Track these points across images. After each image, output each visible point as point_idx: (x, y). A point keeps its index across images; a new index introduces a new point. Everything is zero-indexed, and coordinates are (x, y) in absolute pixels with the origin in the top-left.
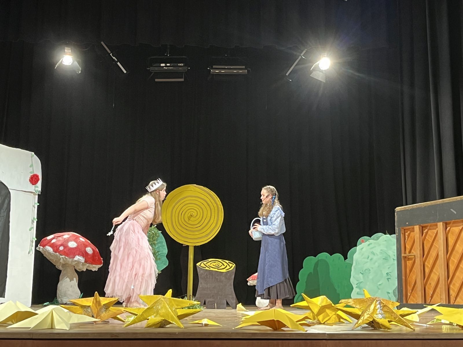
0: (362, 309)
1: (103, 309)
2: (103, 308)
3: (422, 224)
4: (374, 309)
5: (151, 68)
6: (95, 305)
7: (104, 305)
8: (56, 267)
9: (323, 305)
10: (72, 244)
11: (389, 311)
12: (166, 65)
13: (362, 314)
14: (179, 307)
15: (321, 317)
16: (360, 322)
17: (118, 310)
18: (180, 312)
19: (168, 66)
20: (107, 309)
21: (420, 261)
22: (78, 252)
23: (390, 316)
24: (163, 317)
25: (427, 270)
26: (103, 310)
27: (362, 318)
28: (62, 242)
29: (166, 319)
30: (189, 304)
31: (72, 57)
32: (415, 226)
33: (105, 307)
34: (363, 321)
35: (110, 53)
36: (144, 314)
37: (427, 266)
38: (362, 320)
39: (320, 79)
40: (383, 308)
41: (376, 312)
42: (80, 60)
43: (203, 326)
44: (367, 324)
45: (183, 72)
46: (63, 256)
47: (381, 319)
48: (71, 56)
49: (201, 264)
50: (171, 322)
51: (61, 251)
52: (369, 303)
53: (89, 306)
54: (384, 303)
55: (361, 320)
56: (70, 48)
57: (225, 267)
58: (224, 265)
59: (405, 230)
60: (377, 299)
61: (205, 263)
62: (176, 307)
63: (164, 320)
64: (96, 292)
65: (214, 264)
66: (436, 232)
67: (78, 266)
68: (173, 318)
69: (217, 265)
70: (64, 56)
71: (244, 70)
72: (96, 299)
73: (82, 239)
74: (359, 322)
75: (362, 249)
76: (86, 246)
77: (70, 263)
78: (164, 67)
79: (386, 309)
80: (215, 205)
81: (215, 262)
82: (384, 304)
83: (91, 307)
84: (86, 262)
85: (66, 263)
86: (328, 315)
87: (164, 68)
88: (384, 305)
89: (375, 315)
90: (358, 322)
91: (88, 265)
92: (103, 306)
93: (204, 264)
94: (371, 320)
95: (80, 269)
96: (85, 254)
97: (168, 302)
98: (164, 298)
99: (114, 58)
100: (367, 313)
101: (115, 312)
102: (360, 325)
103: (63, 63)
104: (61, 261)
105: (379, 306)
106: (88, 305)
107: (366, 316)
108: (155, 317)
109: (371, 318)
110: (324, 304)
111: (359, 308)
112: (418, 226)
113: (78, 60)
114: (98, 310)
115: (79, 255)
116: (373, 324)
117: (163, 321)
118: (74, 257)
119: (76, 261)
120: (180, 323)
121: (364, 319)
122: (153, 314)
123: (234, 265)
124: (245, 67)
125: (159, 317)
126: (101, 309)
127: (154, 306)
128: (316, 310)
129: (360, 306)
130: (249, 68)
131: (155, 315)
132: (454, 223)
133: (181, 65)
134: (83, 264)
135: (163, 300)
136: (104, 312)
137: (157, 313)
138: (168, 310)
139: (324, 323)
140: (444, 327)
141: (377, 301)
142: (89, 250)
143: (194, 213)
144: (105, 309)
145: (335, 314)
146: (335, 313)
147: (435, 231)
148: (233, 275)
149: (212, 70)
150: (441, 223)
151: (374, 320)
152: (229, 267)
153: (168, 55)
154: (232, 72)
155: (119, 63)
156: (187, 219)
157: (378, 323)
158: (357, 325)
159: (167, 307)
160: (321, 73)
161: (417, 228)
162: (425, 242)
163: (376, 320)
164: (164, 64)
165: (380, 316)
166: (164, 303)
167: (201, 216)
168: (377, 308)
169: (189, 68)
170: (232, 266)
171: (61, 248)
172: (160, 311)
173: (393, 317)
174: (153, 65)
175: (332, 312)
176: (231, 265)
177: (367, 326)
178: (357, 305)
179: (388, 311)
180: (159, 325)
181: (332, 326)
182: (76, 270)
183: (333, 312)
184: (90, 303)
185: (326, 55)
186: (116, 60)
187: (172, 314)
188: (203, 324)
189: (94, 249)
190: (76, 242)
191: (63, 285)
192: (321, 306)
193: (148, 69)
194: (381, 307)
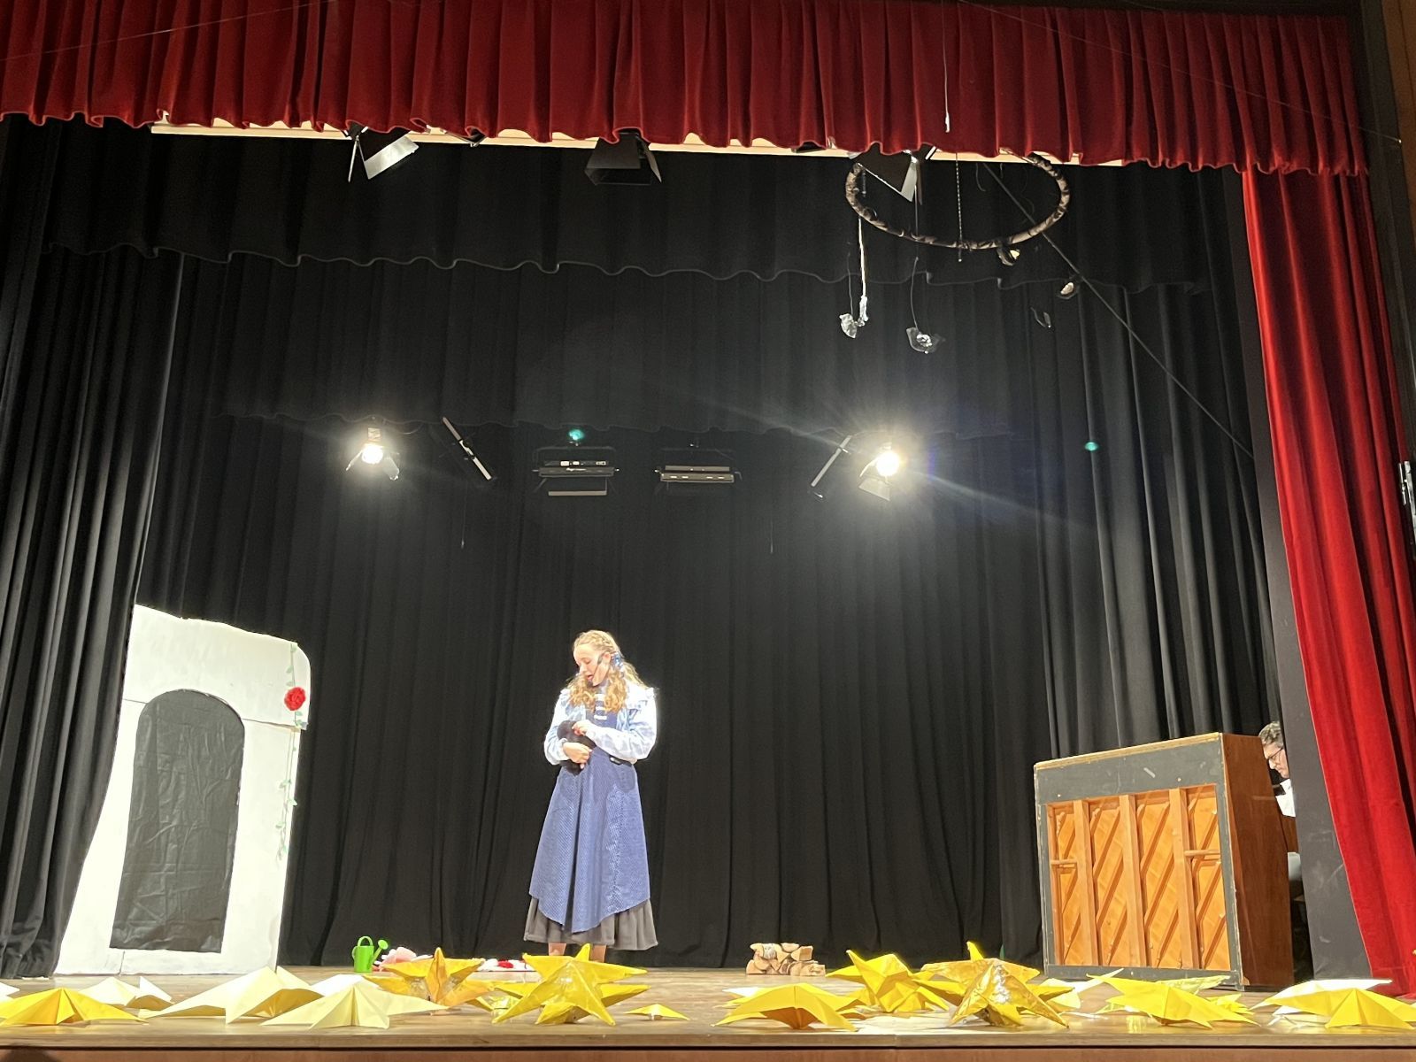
2: (451, 983)
3: (1088, 798)
4: (991, 985)
5: (542, 471)
6: (435, 976)
7: (452, 975)
9: (890, 974)
12: (573, 463)
13: (965, 994)
14: (605, 981)
15: (885, 1000)
16: (962, 1012)
17: (479, 986)
18: (608, 991)
19: (576, 466)
20: (457, 983)
21: (1088, 876)
23: (1020, 997)
24: (574, 1002)
25: (1102, 895)
26: (449, 986)
27: (966, 1002)
29: (578, 1005)
30: (623, 974)
31: (382, 447)
32: (1075, 802)
33: (454, 979)
34: (968, 1008)
35: (459, 441)
36: (535, 995)
37: (1103, 887)
38: (966, 1007)
39: (879, 494)
40: (1007, 981)
41: (993, 990)
42: (399, 453)
43: (650, 1020)
44: (975, 1014)
45: (605, 478)
47: (1003, 1004)
48: (381, 445)
50: (590, 1012)
52: (979, 971)
53: (423, 978)
56: (378, 430)
59: (1054, 809)
60: (995, 964)
62: (599, 980)
63: (574, 1008)
64: (438, 949)
66: (1116, 815)
68: (593, 1005)
70: (366, 445)
71: (727, 475)
72: (438, 962)
74: (960, 1012)
78: (567, 467)
79: (1013, 985)
82: (1007, 973)
83: (425, 981)
86: (899, 995)
87: (568, 469)
88: (1008, 976)
89: (991, 997)
90: (958, 1010)
92: (450, 978)
94: (984, 1006)
97: (582, 971)
98: (574, 962)
99: (467, 449)
100: (975, 992)
101: (473, 990)
102: (960, 1016)
103: (364, 460)
105: (998, 978)
106: (420, 975)
107: (974, 999)
108: (557, 1001)
109: (984, 1002)
110: (892, 971)
111: (961, 982)
112: (1080, 802)
113: (393, 453)
114: (440, 986)
116: (988, 1015)
117: (572, 1009)
120: (606, 1014)
121: (970, 1005)
122: (553, 996)
124: (730, 469)
125: (566, 1001)
126: (446, 983)
127: (555, 979)
128: (876, 985)
129: (961, 978)
130: (738, 471)
131: (557, 996)
132: (1152, 796)
133: (601, 463)
135: (573, 966)
136: (452, 991)
137: (562, 993)
138: (584, 988)
139: (892, 1012)
140: (1130, 1019)
141: (995, 967)
144: (454, 984)
145: (914, 993)
146: (912, 991)
147: (1115, 812)
149: (663, 475)
150: (1127, 796)
151: (989, 1006)
153: (577, 446)
154: (703, 478)
155: (476, 460)
157: (997, 1013)
158: (956, 1017)
159: (582, 980)
160: (880, 483)
161: (1078, 805)
162: (1095, 836)
163: (994, 1007)
164: (568, 462)
165: (1001, 998)
166: (575, 973)
168: (995, 982)
169: (618, 470)
172: (567, 990)
173: (1026, 1001)
174: (546, 463)
175: (907, 988)
177: (977, 1018)
178: (956, 976)
179: (1017, 987)
180: (564, 1019)
181: (908, 1018)
183: (910, 988)
184: (426, 970)
186: (471, 453)
187: (592, 995)
188: (653, 1015)
192: (885, 976)
193: (534, 471)
194: (1002, 979)
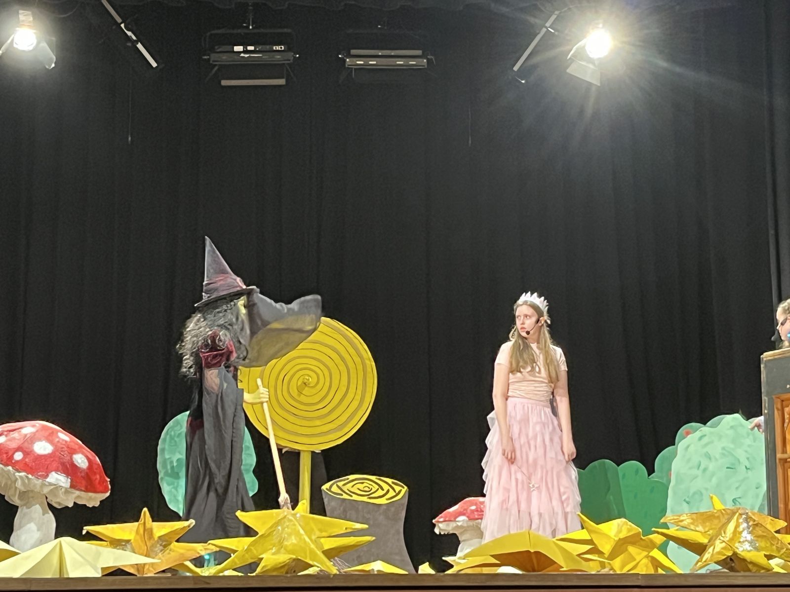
0: (708, 533)
1: (159, 548)
2: (158, 545)
4: (736, 533)
5: (214, 57)
6: (141, 538)
7: (160, 537)
8: (6, 498)
9: (621, 537)
10: (43, 448)
11: (765, 536)
12: (247, 48)
13: (708, 543)
14: (325, 534)
16: (707, 559)
17: (188, 550)
18: (329, 544)
19: (251, 52)
20: (165, 546)
22: (55, 465)
23: (768, 544)
24: (293, 554)
26: (157, 549)
27: (710, 550)
28: (20, 442)
29: (299, 558)
30: (344, 528)
31: (35, 31)
33: (161, 542)
34: (712, 554)
35: (121, 23)
36: (252, 548)
38: (710, 555)
39: (588, 79)
40: (754, 529)
41: (738, 539)
42: (54, 39)
44: (717, 563)
45: (284, 64)
46: (23, 474)
47: (749, 551)
48: (35, 29)
49: (331, 487)
50: (311, 563)
51: (17, 462)
52: (724, 520)
53: (128, 541)
54: (756, 519)
55: (709, 553)
56: (29, 13)
57: (384, 492)
58: (383, 489)
59: (783, 401)
60: (740, 512)
61: (340, 484)
62: (318, 533)
63: (294, 560)
64: (145, 509)
65: (361, 486)
67: (56, 496)
68: (314, 556)
69: (367, 489)
70: (17, 29)
71: (420, 60)
72: (144, 523)
73: (64, 436)
74: (704, 559)
75: (688, 447)
76: (73, 452)
77: (38, 489)
78: (240, 52)
79: (760, 532)
80: (357, 359)
81: (362, 483)
82: (754, 521)
83: (131, 543)
84: (72, 486)
85: (28, 491)
86: (632, 558)
87: (242, 55)
88: (755, 523)
89: (737, 545)
90: (701, 559)
91: (77, 493)
92: (158, 542)
93: (338, 486)
94: (730, 554)
95: (59, 504)
96: (70, 469)
97: (301, 523)
98: (292, 515)
99: (129, 33)
100: (720, 539)
101: (182, 554)
102: (705, 564)
103: (15, 46)
104: (19, 484)
105: (744, 526)
106: (126, 537)
107: (719, 546)
109: (729, 550)
110: (623, 534)
111: (703, 531)
113: (49, 38)
114: (149, 548)
115: (57, 470)
116: (732, 562)
117: (293, 562)
118: (47, 476)
119: (50, 484)
120: (330, 565)
121: (715, 552)
122: (271, 548)
123: (403, 488)
124: (423, 53)
125: (285, 554)
126: (152, 546)
127: (273, 532)
128: (606, 548)
129: (704, 528)
130: (432, 55)
131: (275, 549)
133: (278, 48)
134: (67, 492)
135: (293, 519)
136: (160, 554)
137: (281, 545)
138: (304, 539)
141: (741, 515)
142: (81, 460)
143: (310, 378)
144: (161, 548)
145: (646, 557)
146: (645, 553)
148: (403, 509)
149: (348, 60)
151: (735, 554)
152: (395, 494)
153: (251, 27)
154: (393, 64)
155: (140, 46)
156: (295, 393)
157: (744, 560)
158: (700, 563)
159: (302, 532)
160: (591, 66)
163: (740, 554)
164: (242, 47)
165: (747, 546)
166: (295, 525)
167: (327, 384)
168: (741, 529)
169: (298, 56)
170: (400, 491)
171: (18, 456)
172: (286, 543)
173: (774, 547)
174: (218, 49)
175: (640, 550)
176: (397, 488)
177: (720, 567)
178: (697, 526)
179: (765, 534)
180: (284, 571)
182: (51, 507)
183: (643, 550)
184: (131, 533)
185: (601, 26)
186: (134, 38)
187: (312, 546)
188: (375, 570)
189: (90, 456)
190: (51, 442)
191: (23, 538)
192: (617, 539)
193: (206, 57)
194: (748, 527)
